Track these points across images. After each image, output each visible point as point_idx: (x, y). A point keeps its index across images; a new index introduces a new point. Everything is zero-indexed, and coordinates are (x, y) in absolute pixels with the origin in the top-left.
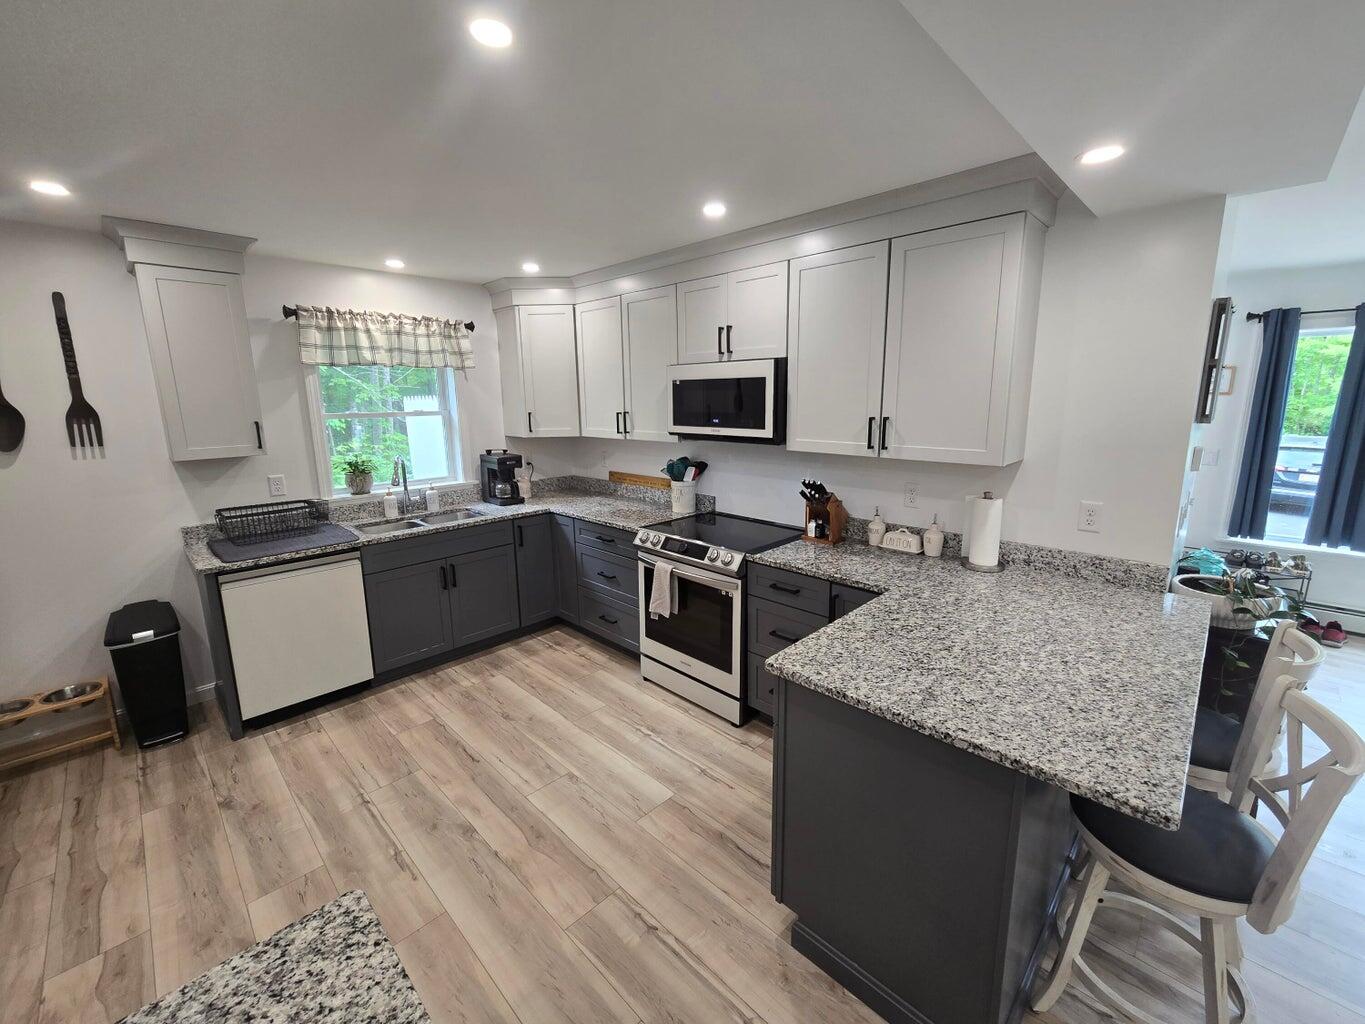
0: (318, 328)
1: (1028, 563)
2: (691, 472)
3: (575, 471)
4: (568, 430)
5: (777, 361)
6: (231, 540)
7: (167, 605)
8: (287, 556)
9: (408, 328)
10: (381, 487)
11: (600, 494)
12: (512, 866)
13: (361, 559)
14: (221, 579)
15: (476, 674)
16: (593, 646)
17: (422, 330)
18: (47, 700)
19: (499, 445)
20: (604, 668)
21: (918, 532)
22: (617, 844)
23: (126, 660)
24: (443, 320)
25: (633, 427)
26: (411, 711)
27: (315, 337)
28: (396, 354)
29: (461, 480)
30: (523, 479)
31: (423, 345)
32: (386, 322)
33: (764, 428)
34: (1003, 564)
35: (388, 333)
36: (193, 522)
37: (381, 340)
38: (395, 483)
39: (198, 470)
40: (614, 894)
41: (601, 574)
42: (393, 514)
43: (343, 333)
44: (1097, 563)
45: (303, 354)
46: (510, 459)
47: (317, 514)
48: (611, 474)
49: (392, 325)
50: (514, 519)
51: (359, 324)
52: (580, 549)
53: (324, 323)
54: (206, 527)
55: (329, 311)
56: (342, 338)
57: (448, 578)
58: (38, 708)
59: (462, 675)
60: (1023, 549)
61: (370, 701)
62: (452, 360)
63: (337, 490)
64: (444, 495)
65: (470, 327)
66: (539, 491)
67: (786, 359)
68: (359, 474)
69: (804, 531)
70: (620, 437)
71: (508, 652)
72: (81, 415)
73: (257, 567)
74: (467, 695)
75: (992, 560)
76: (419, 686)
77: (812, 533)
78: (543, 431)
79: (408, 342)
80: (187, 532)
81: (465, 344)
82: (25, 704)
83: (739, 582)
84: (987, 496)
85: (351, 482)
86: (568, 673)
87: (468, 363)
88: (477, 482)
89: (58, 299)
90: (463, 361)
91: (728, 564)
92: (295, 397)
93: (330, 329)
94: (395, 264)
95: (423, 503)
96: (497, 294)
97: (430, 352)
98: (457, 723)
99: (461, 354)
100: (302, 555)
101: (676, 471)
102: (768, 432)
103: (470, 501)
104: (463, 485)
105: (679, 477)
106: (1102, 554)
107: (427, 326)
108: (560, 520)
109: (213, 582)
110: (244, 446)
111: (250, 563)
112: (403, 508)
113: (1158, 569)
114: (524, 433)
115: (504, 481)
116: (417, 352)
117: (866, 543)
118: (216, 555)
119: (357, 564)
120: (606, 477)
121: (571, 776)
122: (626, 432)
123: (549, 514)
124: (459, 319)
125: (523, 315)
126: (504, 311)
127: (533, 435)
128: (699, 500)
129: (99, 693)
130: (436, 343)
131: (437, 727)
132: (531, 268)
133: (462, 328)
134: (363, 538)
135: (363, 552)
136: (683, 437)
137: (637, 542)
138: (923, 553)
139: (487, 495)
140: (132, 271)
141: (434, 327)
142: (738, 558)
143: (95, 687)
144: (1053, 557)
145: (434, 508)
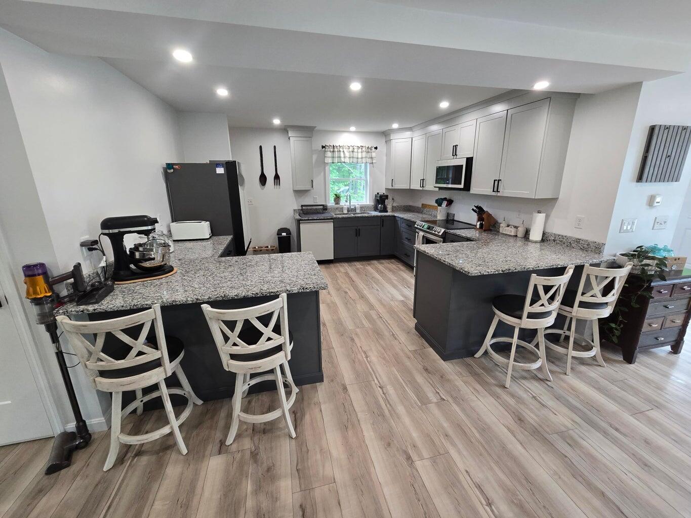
0: (330, 151)
1: (554, 241)
2: (445, 203)
3: (411, 204)
4: (405, 186)
5: (468, 159)
6: (304, 214)
7: (289, 229)
8: (315, 218)
9: (356, 150)
10: (343, 203)
11: (417, 212)
12: (354, 300)
13: (333, 222)
14: (301, 222)
15: (362, 265)
16: (403, 265)
17: (360, 150)
18: (266, 247)
19: (382, 191)
20: (402, 271)
21: (516, 227)
22: (382, 304)
23: (281, 239)
24: (367, 146)
25: (425, 185)
26: (342, 269)
27: (329, 154)
28: (351, 159)
29: (368, 203)
30: (389, 204)
31: (360, 156)
32: (349, 148)
33: (461, 184)
34: (543, 240)
35: (349, 152)
36: (296, 208)
37: (347, 155)
38: (346, 201)
39: (299, 193)
40: (375, 310)
41: (406, 238)
42: (345, 212)
43: (336, 153)
44: (578, 241)
45: (326, 160)
46: (385, 196)
47: (325, 208)
48: (422, 204)
49: (351, 149)
50: (381, 216)
51: (341, 150)
52: (402, 229)
53: (332, 150)
54: (299, 210)
55: (333, 146)
56: (336, 154)
57: (358, 233)
58: (264, 248)
59: (358, 265)
60: (553, 235)
61: (332, 265)
62: (369, 161)
63: (331, 203)
64: (362, 208)
65: (376, 148)
66: (394, 209)
67: (473, 157)
68: (337, 198)
69: (476, 226)
70: (421, 189)
71: (375, 262)
72: (277, 177)
73: (308, 220)
74: (358, 269)
75: (539, 238)
76: (346, 265)
77: (478, 227)
78: (397, 186)
79: (355, 155)
80: (294, 210)
81: (374, 155)
82: (262, 247)
83: (442, 239)
84: (539, 212)
85: (335, 200)
86: (390, 270)
87: (374, 162)
88: (373, 204)
89: (275, 147)
90: (372, 160)
91: (439, 233)
92: (322, 174)
93: (333, 151)
94: (353, 129)
95: (355, 209)
96: (386, 135)
97: (362, 158)
98: (352, 274)
99: (372, 158)
100: (319, 218)
101: (439, 202)
102: (462, 186)
103: (370, 211)
104: (369, 205)
105: (440, 205)
106: (579, 237)
107: (362, 149)
108: (397, 219)
109: (299, 222)
110: (308, 187)
111: (307, 218)
112: (348, 210)
113: (599, 244)
114: (390, 187)
115: (382, 204)
116: (358, 158)
117: (499, 232)
118: (300, 216)
119: (332, 224)
120: (421, 206)
121: (377, 290)
122: (423, 187)
123: (395, 217)
124: (372, 146)
125: (393, 142)
126: (388, 142)
127: (393, 188)
128: (448, 215)
129: (274, 248)
130: (364, 154)
131: (347, 274)
132: (395, 126)
133: (373, 149)
134: (335, 216)
135: (335, 220)
136: (440, 188)
137: (416, 226)
138: (517, 236)
139: (376, 209)
140: (289, 139)
141: (364, 149)
142: (443, 230)
143: (274, 247)
144: (563, 238)
145: (358, 211)
